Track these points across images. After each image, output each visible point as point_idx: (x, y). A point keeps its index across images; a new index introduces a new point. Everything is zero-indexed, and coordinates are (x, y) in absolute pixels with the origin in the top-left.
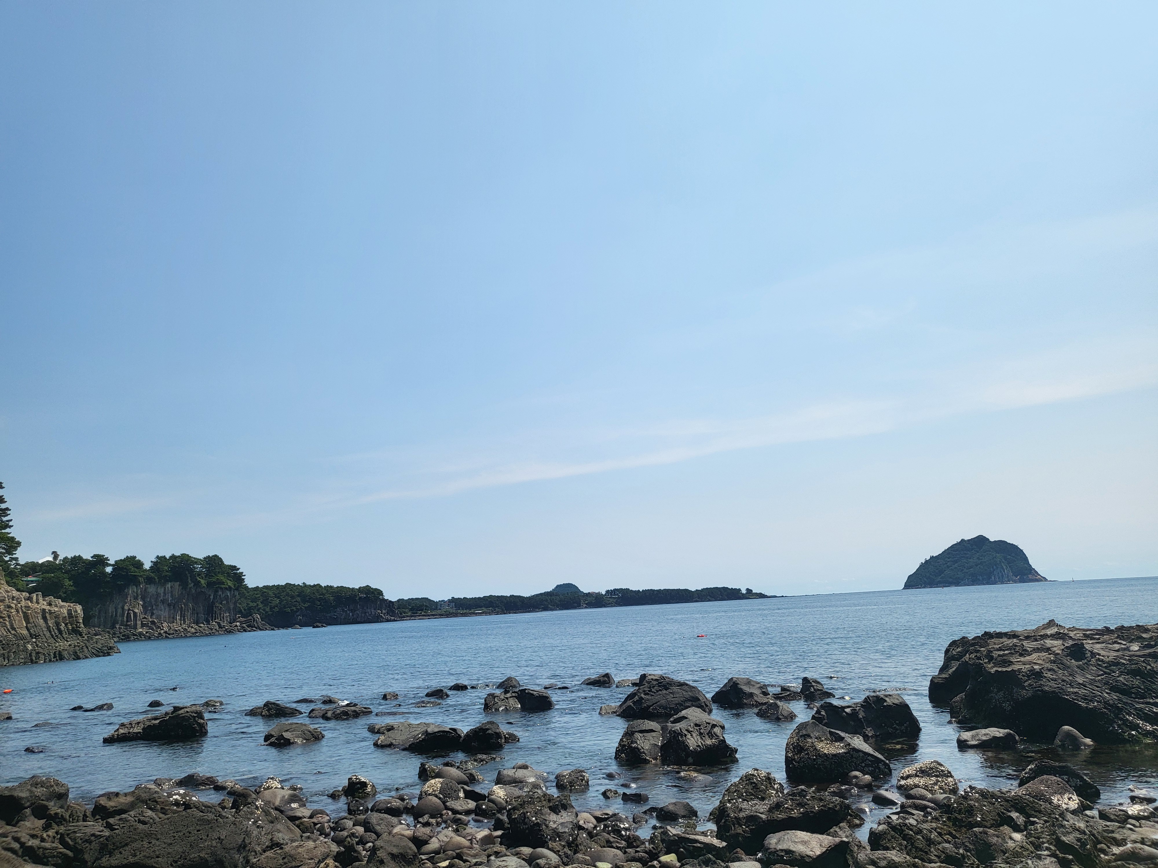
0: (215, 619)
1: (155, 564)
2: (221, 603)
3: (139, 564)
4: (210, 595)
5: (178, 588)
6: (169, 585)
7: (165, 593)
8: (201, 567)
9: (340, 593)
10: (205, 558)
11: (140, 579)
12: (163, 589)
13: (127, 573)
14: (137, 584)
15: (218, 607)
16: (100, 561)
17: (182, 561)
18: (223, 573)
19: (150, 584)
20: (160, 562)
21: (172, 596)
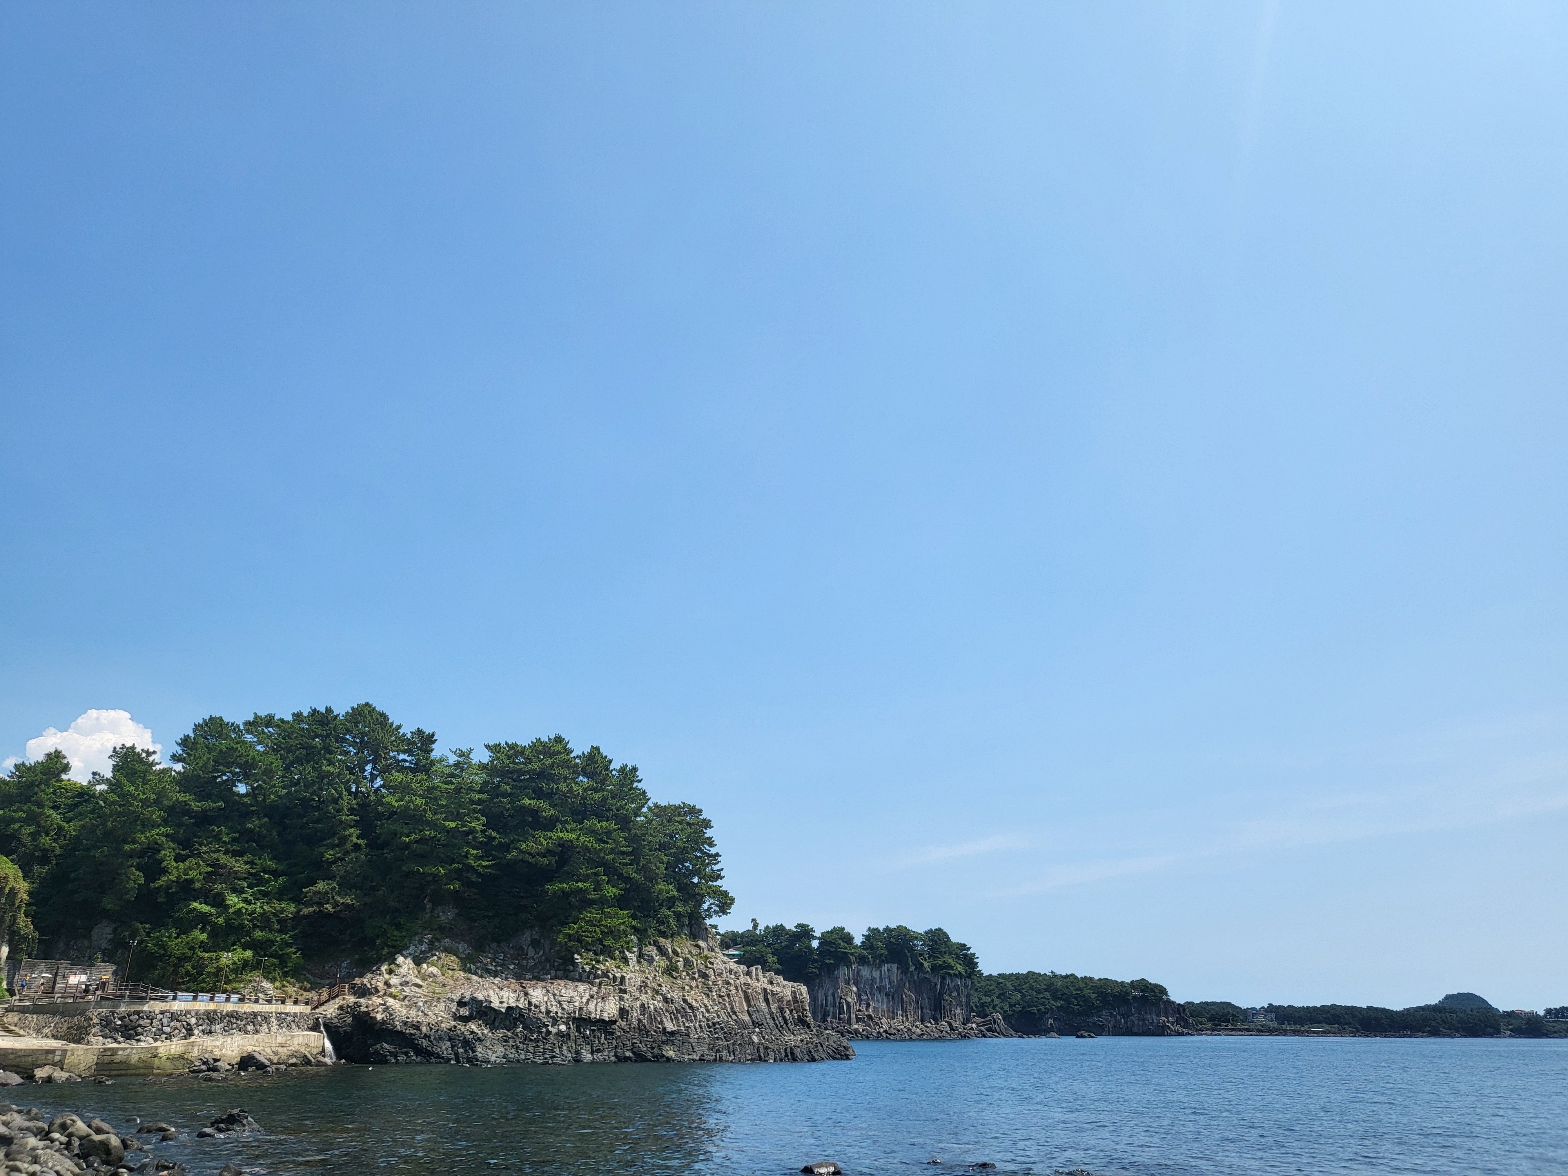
0: (944, 1018)
1: (867, 938)
2: (950, 995)
3: (848, 939)
4: (936, 985)
5: (896, 971)
6: (885, 967)
7: (881, 978)
8: (922, 945)
9: (1105, 989)
10: (926, 932)
11: (851, 957)
12: (878, 972)
13: (836, 949)
14: (849, 964)
15: (947, 1000)
16: (804, 932)
17: (899, 936)
18: (950, 953)
19: (863, 965)
20: (873, 935)
21: (890, 983)
